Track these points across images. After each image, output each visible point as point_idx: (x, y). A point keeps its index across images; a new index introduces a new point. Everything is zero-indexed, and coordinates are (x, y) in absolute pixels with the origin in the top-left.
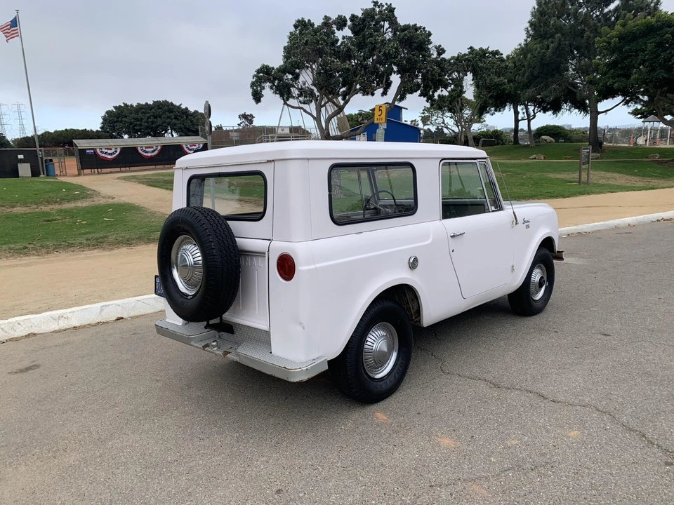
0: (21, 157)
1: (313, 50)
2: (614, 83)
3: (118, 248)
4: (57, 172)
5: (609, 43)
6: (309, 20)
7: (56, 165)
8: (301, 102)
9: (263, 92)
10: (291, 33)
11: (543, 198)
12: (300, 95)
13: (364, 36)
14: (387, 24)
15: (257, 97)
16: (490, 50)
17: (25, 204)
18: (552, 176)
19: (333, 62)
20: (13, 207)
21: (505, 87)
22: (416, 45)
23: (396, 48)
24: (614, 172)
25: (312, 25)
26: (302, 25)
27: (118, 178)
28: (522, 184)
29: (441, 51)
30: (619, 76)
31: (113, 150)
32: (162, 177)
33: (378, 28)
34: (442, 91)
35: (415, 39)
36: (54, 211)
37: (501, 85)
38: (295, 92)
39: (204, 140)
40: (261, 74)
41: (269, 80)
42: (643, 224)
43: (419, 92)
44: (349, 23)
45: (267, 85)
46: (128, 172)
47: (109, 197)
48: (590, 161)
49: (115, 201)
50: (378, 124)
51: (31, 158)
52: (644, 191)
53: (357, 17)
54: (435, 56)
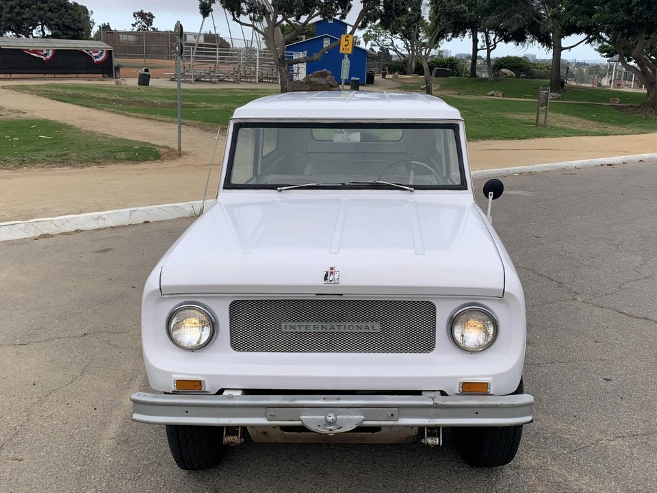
2: (577, 21)
3: (89, 166)
8: (252, 19)
11: (500, 139)
12: (249, 11)
15: (205, 11)
18: (510, 116)
21: (465, 15)
28: (479, 124)
30: (583, 13)
32: (62, 91)
37: (462, 12)
39: (108, 46)
42: (587, 167)
50: (343, 54)
52: (597, 137)
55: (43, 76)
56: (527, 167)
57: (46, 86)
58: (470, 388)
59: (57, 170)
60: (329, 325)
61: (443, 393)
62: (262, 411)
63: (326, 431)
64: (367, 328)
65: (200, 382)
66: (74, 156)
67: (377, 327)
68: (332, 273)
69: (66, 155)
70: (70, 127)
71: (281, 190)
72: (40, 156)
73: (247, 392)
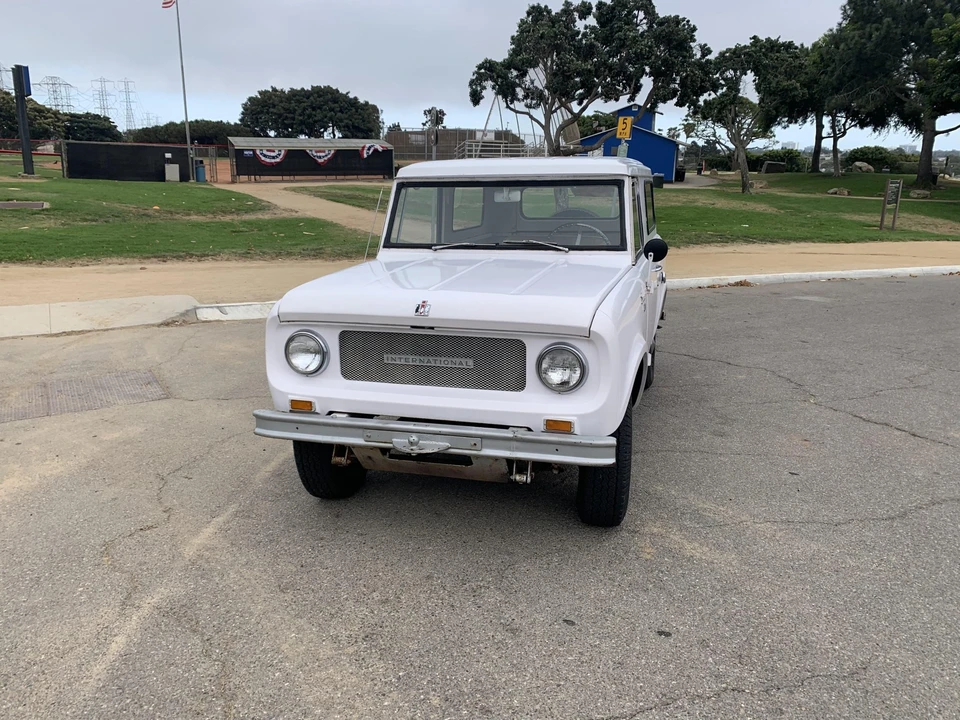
0: (168, 155)
1: (549, 45)
2: (953, 94)
4: (208, 177)
5: (951, 37)
6: (546, 7)
7: (207, 167)
8: (526, 106)
9: (484, 93)
10: (522, 20)
11: (819, 242)
12: (525, 97)
13: (612, 28)
14: (641, 15)
15: (476, 98)
16: (781, 41)
17: (199, 213)
18: (847, 217)
19: (572, 61)
20: (189, 215)
21: (796, 93)
22: (675, 43)
23: (650, 47)
24: (937, 217)
25: (549, 12)
26: (537, 12)
27: (285, 189)
28: (802, 225)
29: (706, 51)
31: (277, 152)
32: (342, 192)
33: (630, 21)
34: (710, 95)
35: (675, 35)
36: (235, 222)
37: (791, 90)
38: (520, 92)
40: (483, 71)
41: (492, 79)
42: (928, 276)
43: (675, 100)
44: (594, 10)
45: (489, 84)
46: (292, 181)
47: (292, 210)
48: (899, 199)
49: (300, 214)
50: (620, 140)
51: (181, 158)
53: (605, 4)
54: (699, 56)
55: (324, 177)
56: (842, 272)
57: (326, 187)
58: (553, 426)
59: (310, 262)
60: (426, 359)
61: (529, 430)
62: (361, 431)
63: (409, 451)
64: (461, 363)
65: (310, 402)
66: (329, 250)
67: (471, 363)
68: (423, 306)
69: (321, 249)
70: (334, 225)
71: (436, 250)
72: (297, 249)
73: (353, 415)
